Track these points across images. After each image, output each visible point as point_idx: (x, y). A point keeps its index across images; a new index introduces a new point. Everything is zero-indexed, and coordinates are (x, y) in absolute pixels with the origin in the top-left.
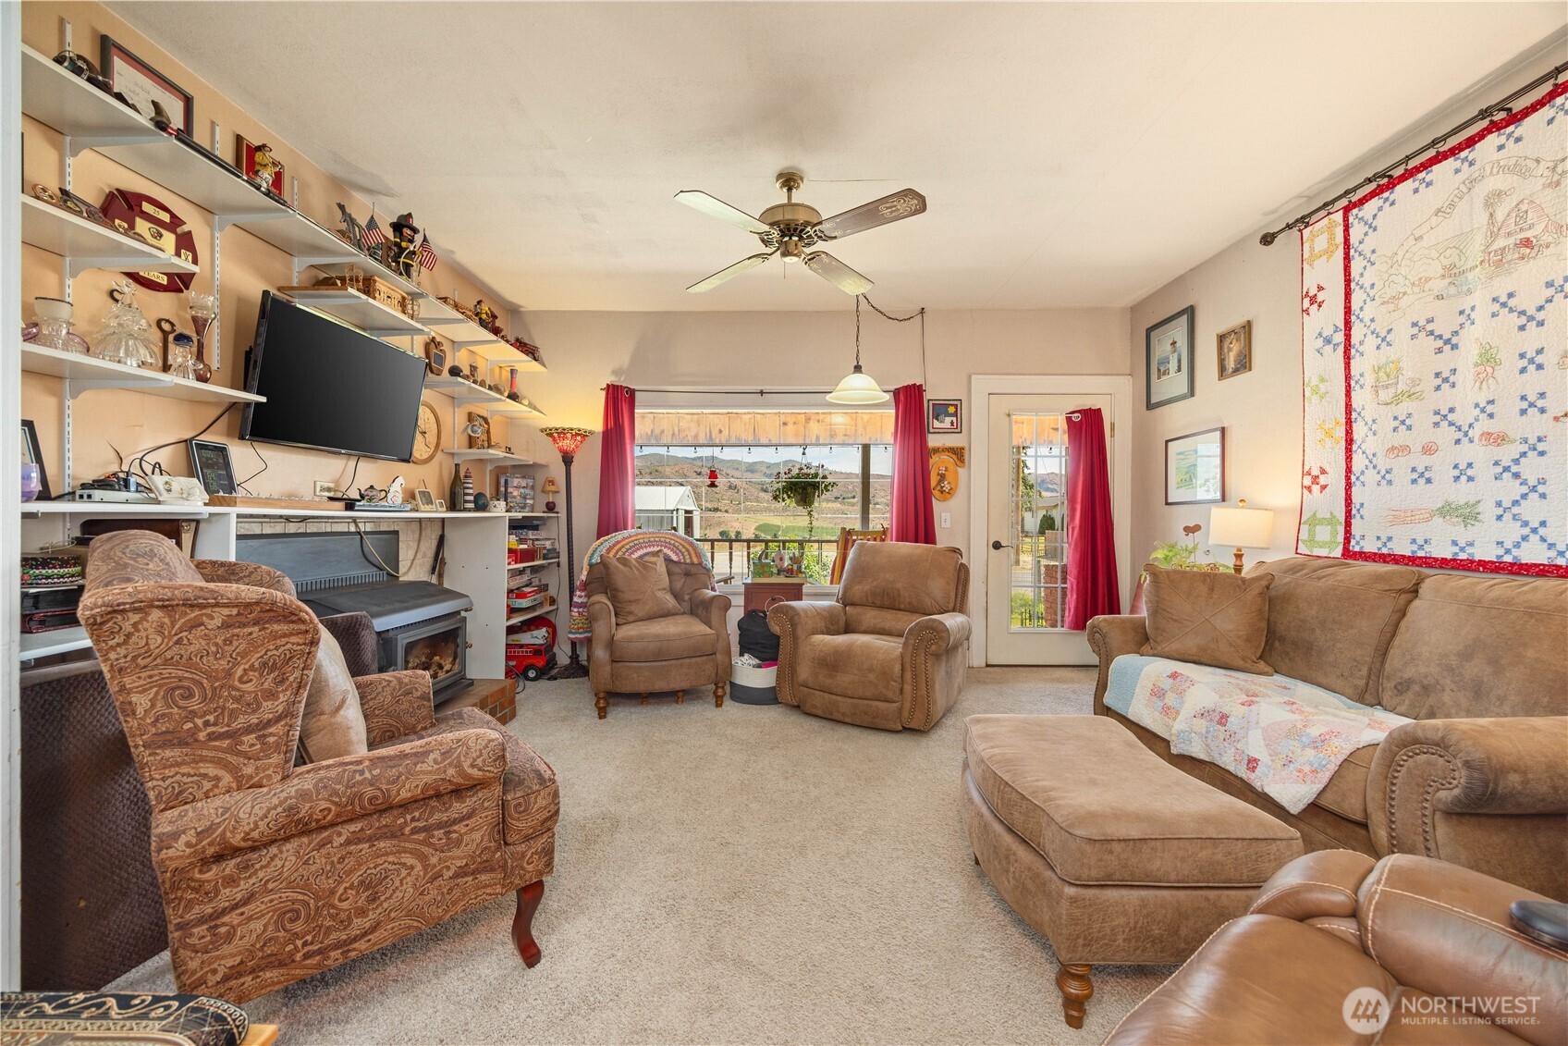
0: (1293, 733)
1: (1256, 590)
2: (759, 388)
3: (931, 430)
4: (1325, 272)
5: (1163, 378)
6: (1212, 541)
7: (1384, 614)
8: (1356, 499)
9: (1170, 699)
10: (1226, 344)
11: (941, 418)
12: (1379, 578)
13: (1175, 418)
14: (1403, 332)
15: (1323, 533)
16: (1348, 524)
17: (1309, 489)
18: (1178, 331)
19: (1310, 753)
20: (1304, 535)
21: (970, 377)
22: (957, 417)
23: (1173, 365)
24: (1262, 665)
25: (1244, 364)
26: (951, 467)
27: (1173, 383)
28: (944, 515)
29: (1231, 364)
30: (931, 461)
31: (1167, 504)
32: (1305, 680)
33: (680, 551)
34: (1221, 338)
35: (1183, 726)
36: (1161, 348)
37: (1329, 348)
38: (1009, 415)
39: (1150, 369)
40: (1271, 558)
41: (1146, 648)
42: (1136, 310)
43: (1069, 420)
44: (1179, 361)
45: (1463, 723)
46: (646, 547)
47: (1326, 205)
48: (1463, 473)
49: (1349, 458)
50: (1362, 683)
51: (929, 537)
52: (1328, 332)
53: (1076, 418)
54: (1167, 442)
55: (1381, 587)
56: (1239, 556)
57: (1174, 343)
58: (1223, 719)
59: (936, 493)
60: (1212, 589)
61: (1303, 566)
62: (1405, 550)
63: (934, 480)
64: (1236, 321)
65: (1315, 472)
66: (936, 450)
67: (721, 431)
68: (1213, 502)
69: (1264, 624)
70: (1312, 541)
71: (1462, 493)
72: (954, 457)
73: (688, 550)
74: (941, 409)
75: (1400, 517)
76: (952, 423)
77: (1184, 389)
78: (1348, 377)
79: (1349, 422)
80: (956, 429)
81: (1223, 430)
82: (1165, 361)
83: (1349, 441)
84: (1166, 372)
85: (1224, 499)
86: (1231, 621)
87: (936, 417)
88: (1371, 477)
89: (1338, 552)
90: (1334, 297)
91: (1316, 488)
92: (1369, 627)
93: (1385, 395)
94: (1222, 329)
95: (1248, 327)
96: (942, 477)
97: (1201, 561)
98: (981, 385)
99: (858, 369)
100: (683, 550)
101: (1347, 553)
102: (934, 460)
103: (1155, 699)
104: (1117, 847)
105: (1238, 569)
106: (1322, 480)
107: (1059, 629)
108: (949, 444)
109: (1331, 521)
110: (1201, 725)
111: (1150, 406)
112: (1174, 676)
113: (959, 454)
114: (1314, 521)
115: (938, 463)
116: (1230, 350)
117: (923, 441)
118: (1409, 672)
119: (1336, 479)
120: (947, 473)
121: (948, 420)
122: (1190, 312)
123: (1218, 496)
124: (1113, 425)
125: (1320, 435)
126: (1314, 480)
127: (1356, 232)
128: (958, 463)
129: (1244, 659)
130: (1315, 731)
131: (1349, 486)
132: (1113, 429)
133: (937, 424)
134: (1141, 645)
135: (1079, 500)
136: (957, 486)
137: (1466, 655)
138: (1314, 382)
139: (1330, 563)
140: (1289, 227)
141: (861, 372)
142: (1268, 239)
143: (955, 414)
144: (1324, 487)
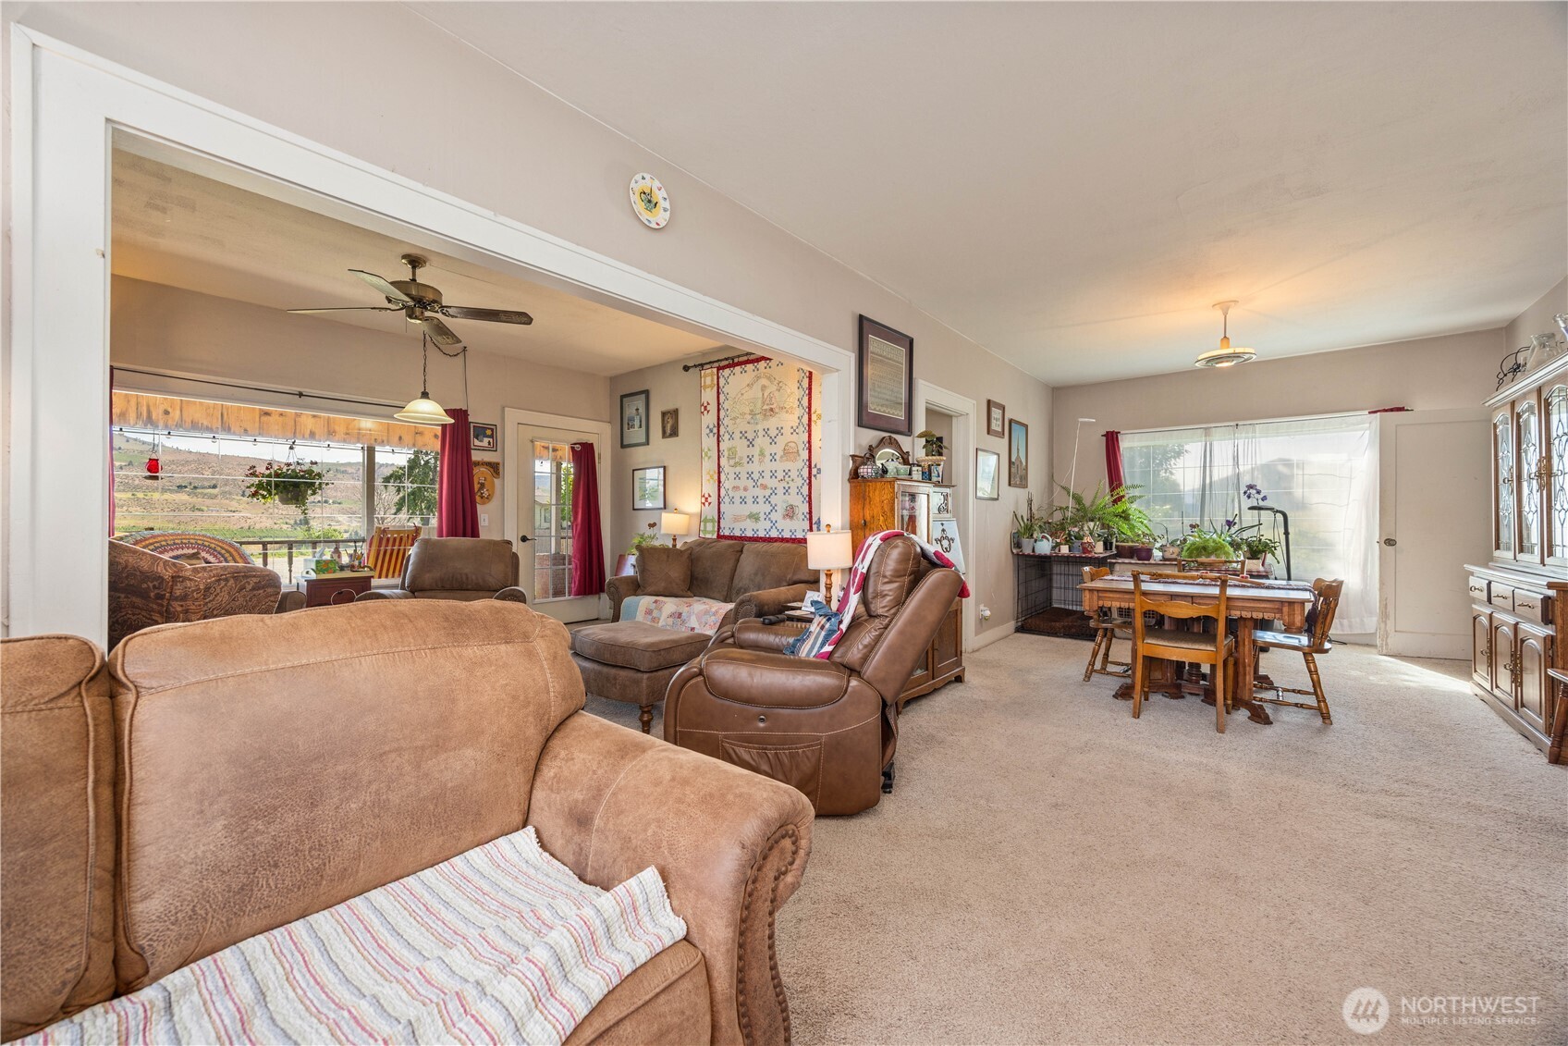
0: (707, 612)
1: (686, 555)
2: (296, 389)
3: (472, 447)
4: (709, 396)
5: (631, 430)
6: (663, 532)
7: (732, 563)
8: (722, 510)
9: (655, 614)
10: (666, 418)
11: (480, 437)
12: (730, 546)
13: (639, 455)
14: (737, 435)
15: (710, 526)
16: (719, 522)
17: (704, 504)
18: (639, 402)
19: (713, 617)
20: (702, 528)
21: (503, 408)
22: (493, 438)
23: (637, 423)
24: (689, 593)
25: (674, 433)
26: (489, 477)
27: (636, 434)
28: (485, 515)
29: (668, 431)
30: (474, 472)
31: (634, 509)
32: (705, 597)
33: (219, 553)
34: (664, 414)
35: (664, 623)
36: (630, 411)
37: (711, 434)
38: (532, 441)
39: (623, 424)
40: (689, 540)
41: (639, 591)
42: (614, 380)
43: (573, 449)
44: (641, 421)
45: (755, 593)
46: (172, 550)
47: (710, 362)
48: (755, 501)
49: (719, 490)
50: (725, 593)
51: (475, 533)
52: (711, 426)
53: (578, 448)
54: (634, 470)
55: (730, 550)
56: (675, 540)
57: (637, 409)
58: (680, 614)
59: (478, 498)
60: (668, 557)
61: (704, 543)
62: (737, 533)
63: (476, 487)
64: (670, 407)
65: (707, 496)
66: (477, 464)
67: (166, 413)
68: (661, 509)
69: (689, 573)
70: (705, 531)
71: (755, 508)
72: (492, 470)
73: (228, 551)
74: (481, 431)
75: (737, 519)
76: (489, 443)
77: (643, 440)
78: (719, 451)
79: (719, 473)
80: (493, 448)
81: (665, 468)
82: (631, 419)
83: (719, 482)
84: (633, 426)
85: (665, 508)
86: (676, 572)
87: (477, 437)
88: (727, 500)
89: (715, 536)
90: (713, 408)
91: (707, 504)
92: (727, 568)
93: (732, 462)
94: (664, 409)
95: (676, 412)
96: (482, 486)
97: (657, 543)
98: (513, 416)
99: (425, 395)
100: (223, 552)
101: (719, 536)
102: (476, 470)
103: (647, 616)
104: (662, 653)
105: (674, 546)
106: (709, 500)
107: (567, 597)
108: (487, 460)
109: (712, 521)
110: (671, 620)
111: (623, 446)
112: (656, 602)
113: (495, 468)
114: (706, 521)
115: (480, 474)
116: (668, 422)
117: (469, 455)
118: (740, 585)
119: (714, 499)
120: (486, 483)
121: (486, 440)
122: (647, 393)
123: (662, 506)
124: (599, 455)
125: (708, 477)
126: (705, 500)
127: (722, 381)
128: (494, 474)
129: (682, 590)
130: (713, 610)
131: (719, 503)
132: (599, 458)
133: (477, 442)
134: (636, 591)
135: (580, 505)
136: (493, 493)
137: (756, 574)
138: (706, 450)
139: (713, 541)
140: (695, 366)
141: (428, 398)
142: (686, 368)
143: (492, 436)
144: (710, 504)
